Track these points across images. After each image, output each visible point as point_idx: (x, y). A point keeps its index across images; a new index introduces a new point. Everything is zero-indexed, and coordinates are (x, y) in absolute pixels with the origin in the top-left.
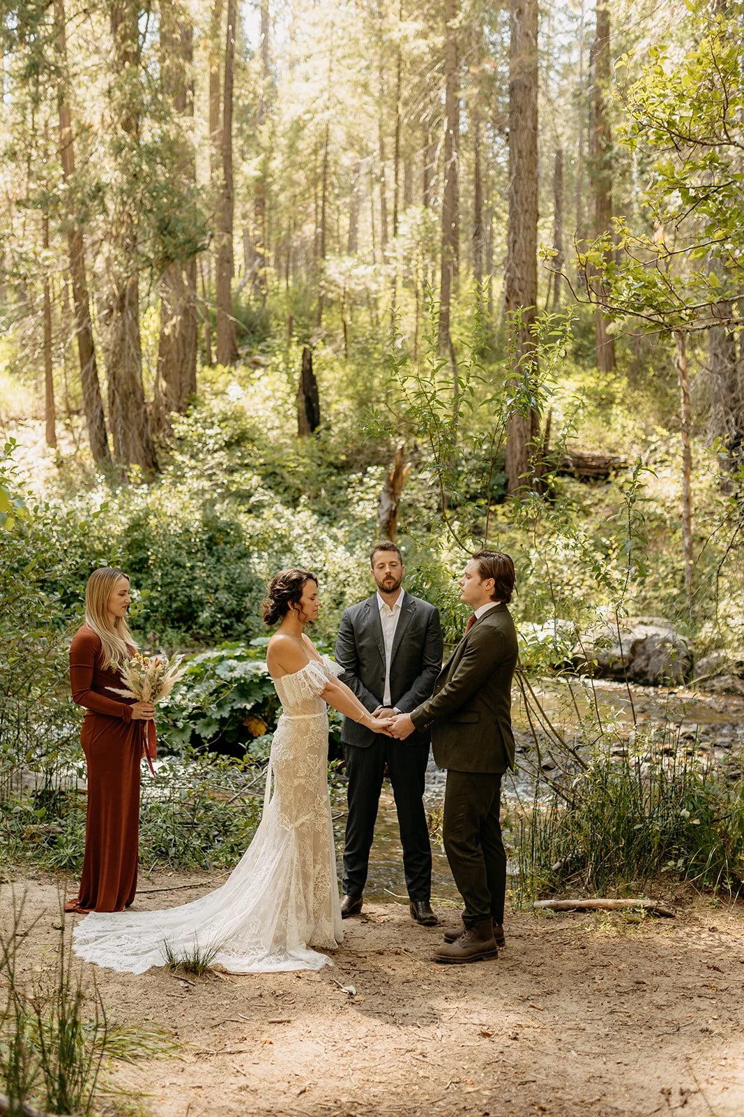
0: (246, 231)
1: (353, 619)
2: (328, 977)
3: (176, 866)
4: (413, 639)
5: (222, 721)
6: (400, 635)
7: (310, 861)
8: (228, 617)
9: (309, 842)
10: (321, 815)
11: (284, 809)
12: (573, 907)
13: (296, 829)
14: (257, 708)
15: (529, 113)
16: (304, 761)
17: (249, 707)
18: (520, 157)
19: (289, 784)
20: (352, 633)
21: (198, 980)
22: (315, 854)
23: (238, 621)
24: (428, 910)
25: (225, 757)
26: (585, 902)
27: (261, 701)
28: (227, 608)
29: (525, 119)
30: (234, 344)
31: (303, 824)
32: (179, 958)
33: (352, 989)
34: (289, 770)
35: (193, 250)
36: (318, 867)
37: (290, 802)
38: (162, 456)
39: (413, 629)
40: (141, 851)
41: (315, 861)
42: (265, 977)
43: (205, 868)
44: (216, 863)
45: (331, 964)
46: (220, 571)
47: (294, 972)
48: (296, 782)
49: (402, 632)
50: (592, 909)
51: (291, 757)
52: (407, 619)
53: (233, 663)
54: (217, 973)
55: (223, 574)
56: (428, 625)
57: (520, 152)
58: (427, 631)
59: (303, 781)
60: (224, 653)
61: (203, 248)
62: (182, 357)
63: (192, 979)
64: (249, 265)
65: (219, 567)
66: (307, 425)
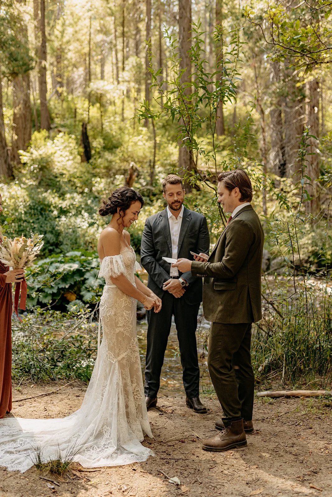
0: (52, 72)
1: (152, 224)
2: (155, 468)
3: (35, 380)
4: (191, 237)
5: (53, 295)
6: (183, 235)
7: (129, 381)
8: (52, 245)
9: (127, 370)
10: (134, 351)
11: (111, 349)
12: (282, 396)
13: (119, 362)
14: (71, 287)
15: (188, 10)
16: (122, 316)
17: (67, 287)
18: (184, 31)
19: (113, 332)
20: (151, 233)
21: (61, 479)
22: (132, 377)
23: (57, 247)
24: (199, 403)
25: (58, 312)
26: (289, 393)
27: (73, 283)
28: (51, 241)
29: (186, 13)
30: (48, 122)
31: (123, 358)
32: (45, 460)
33: (176, 479)
34: (113, 323)
35: (27, 69)
36: (134, 385)
37: (114, 344)
38: (16, 172)
39: (191, 231)
40: (13, 373)
41: (132, 382)
42: (109, 471)
43: (53, 380)
44: (59, 376)
45: (153, 455)
46: (47, 224)
47: (129, 465)
48: (117, 331)
49: (184, 233)
50: (296, 397)
51: (113, 313)
52: (187, 225)
53: (58, 264)
54: (74, 472)
55: (49, 225)
56: (200, 228)
57: (184, 28)
58: (200, 231)
59: (122, 330)
60: (53, 260)
61: (32, 68)
62: (24, 126)
63: (56, 479)
64: (54, 87)
65: (46, 222)
66: (84, 158)
